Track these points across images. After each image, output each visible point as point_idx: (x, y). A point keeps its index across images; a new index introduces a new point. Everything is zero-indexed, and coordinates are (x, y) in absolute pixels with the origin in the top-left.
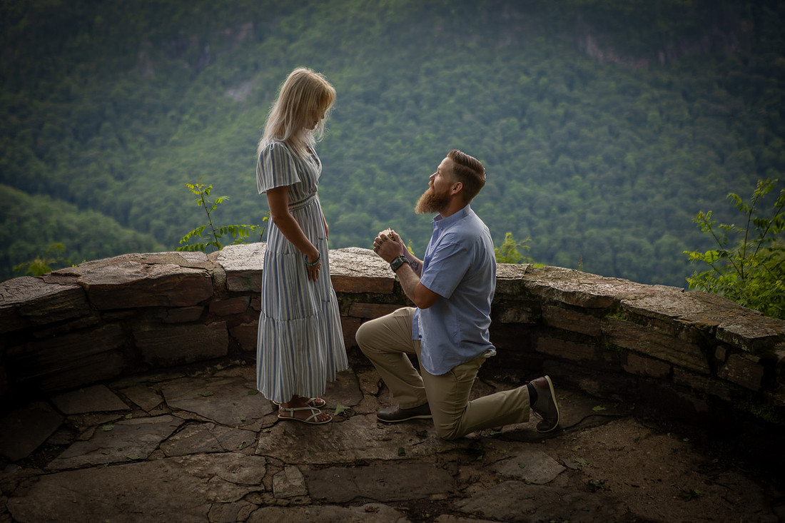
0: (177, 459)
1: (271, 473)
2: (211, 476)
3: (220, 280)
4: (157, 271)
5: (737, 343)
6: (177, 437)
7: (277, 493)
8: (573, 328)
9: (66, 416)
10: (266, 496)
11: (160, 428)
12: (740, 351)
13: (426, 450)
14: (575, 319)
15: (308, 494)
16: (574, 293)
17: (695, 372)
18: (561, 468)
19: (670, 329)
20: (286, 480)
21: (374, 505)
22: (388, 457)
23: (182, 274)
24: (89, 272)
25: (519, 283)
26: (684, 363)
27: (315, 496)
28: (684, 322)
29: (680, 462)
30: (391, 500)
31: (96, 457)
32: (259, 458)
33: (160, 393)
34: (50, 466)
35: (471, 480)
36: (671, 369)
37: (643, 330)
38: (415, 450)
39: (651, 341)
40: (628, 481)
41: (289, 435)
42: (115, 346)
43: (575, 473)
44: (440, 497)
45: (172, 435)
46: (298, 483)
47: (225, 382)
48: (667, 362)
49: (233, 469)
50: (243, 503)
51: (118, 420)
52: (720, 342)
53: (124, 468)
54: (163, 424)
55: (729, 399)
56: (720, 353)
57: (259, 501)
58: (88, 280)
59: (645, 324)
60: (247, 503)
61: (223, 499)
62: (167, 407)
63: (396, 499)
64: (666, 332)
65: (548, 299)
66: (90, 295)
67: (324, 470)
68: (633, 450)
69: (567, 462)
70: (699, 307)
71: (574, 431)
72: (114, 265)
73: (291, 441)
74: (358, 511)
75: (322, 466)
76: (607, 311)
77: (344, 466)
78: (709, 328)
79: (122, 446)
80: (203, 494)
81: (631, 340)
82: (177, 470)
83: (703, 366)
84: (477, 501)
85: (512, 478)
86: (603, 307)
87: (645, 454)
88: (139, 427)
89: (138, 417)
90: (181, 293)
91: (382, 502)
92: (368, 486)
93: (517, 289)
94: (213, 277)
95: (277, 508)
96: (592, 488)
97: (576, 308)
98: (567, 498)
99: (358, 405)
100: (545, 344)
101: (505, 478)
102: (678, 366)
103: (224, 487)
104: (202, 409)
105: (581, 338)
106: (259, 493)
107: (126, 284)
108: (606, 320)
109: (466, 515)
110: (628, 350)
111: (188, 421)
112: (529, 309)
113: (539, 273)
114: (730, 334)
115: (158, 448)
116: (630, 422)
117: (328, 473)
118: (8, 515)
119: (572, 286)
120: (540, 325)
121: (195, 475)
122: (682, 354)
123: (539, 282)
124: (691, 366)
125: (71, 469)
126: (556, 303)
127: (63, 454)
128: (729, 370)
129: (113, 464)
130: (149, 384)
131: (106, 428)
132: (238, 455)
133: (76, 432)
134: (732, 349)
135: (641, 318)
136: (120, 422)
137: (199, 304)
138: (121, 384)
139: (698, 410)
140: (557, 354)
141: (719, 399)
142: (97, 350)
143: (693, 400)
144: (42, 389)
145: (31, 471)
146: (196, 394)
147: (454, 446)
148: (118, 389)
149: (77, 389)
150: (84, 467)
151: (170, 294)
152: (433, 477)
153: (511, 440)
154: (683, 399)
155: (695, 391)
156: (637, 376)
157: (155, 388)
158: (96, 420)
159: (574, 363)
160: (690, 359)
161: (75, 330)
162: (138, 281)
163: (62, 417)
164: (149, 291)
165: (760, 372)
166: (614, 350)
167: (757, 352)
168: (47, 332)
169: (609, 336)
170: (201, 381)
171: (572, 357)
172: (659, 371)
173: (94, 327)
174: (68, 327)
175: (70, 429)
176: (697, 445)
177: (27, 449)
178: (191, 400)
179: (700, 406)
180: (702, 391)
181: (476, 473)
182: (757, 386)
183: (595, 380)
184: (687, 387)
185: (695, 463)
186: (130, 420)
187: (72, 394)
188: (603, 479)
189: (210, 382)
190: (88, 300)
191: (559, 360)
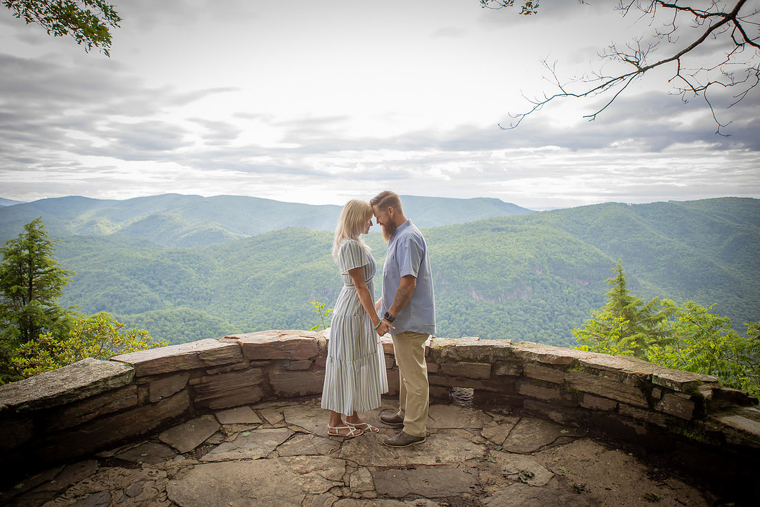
0: (286, 458)
1: (349, 472)
2: (308, 472)
3: (323, 345)
4: (283, 339)
5: (670, 385)
6: (288, 443)
7: (352, 488)
8: (544, 379)
9: (222, 425)
10: (345, 489)
11: (278, 437)
12: (672, 391)
13: (454, 459)
14: (546, 372)
15: (375, 490)
16: (546, 355)
17: (636, 407)
18: (551, 474)
19: (616, 377)
20: (359, 478)
21: (423, 501)
22: (429, 463)
23: (300, 340)
25: (509, 349)
26: (628, 401)
27: (379, 491)
28: (628, 372)
29: (633, 471)
30: (434, 496)
31: (234, 454)
32: (341, 461)
33: (282, 413)
34: (204, 458)
35: (489, 482)
37: (595, 378)
38: (447, 459)
39: (602, 386)
40: (601, 485)
42: (258, 383)
43: (561, 478)
45: (286, 441)
46: (368, 481)
48: (615, 400)
50: (328, 494)
51: (254, 429)
52: (656, 386)
53: (251, 463)
54: (280, 434)
55: (665, 426)
56: (656, 393)
57: (340, 494)
58: (243, 341)
59: (597, 374)
60: (331, 495)
61: (315, 491)
62: (285, 422)
63: (437, 496)
64: (614, 379)
65: (527, 360)
66: (243, 349)
67: (385, 471)
68: (597, 461)
69: (553, 469)
71: (552, 447)
72: (262, 334)
73: (363, 450)
74: (411, 505)
75: (384, 468)
76: (569, 366)
77: (399, 469)
78: (646, 376)
79: (252, 447)
80: (301, 486)
81: (587, 385)
82: (285, 466)
83: (643, 403)
84: (497, 499)
85: (518, 481)
86: (566, 364)
87: (606, 464)
88: (266, 435)
89: (266, 428)
90: (299, 351)
91: (428, 498)
92: (418, 485)
93: (507, 353)
94: (319, 343)
95: (352, 500)
96: (578, 490)
97: (547, 365)
98: (562, 498)
100: (525, 389)
101: (514, 481)
102: (623, 403)
103: (316, 481)
104: (307, 425)
105: (549, 385)
106: (340, 487)
107: (265, 344)
108: (568, 372)
110: (584, 392)
111: (296, 432)
112: (515, 366)
113: (519, 344)
114: (664, 380)
115: (275, 450)
116: (588, 441)
117: (389, 473)
118: (165, 494)
119: (543, 351)
120: (522, 376)
121: (297, 471)
122: (626, 394)
123: (520, 349)
124: (633, 402)
125: (216, 462)
126: (533, 362)
127: (214, 451)
128: (664, 405)
129: (244, 459)
130: (277, 407)
131: (245, 434)
132: (327, 458)
133: (226, 435)
134: (666, 390)
135: (594, 370)
136: (254, 431)
137: (309, 359)
138: (260, 406)
139: (638, 433)
140: (533, 396)
141: (656, 426)
142: (246, 384)
143: (635, 426)
144: (210, 407)
145: (190, 461)
146: (304, 415)
147: (473, 456)
148: (257, 410)
149: (232, 408)
150: (225, 460)
151: (292, 352)
152: (462, 479)
153: (511, 453)
154: (627, 425)
155: (636, 419)
156: (590, 410)
157: (281, 410)
158: (240, 428)
159: (545, 401)
160: (633, 397)
161: (233, 371)
162: (273, 342)
163: (219, 425)
164: (280, 349)
165: (692, 406)
166: (573, 392)
167: (688, 392)
168: (215, 371)
169: (570, 383)
170: (308, 407)
171: (543, 397)
172: (607, 406)
173: (245, 369)
174: (228, 369)
175: (222, 433)
176: (640, 458)
177: (192, 445)
178: (301, 419)
179: (641, 430)
180: (642, 420)
181: (492, 477)
182: (689, 416)
183: (559, 413)
184: (630, 417)
185: (644, 471)
186: (262, 430)
187: (229, 411)
188: (583, 482)
189: (314, 408)
190: (242, 353)
191: (535, 399)
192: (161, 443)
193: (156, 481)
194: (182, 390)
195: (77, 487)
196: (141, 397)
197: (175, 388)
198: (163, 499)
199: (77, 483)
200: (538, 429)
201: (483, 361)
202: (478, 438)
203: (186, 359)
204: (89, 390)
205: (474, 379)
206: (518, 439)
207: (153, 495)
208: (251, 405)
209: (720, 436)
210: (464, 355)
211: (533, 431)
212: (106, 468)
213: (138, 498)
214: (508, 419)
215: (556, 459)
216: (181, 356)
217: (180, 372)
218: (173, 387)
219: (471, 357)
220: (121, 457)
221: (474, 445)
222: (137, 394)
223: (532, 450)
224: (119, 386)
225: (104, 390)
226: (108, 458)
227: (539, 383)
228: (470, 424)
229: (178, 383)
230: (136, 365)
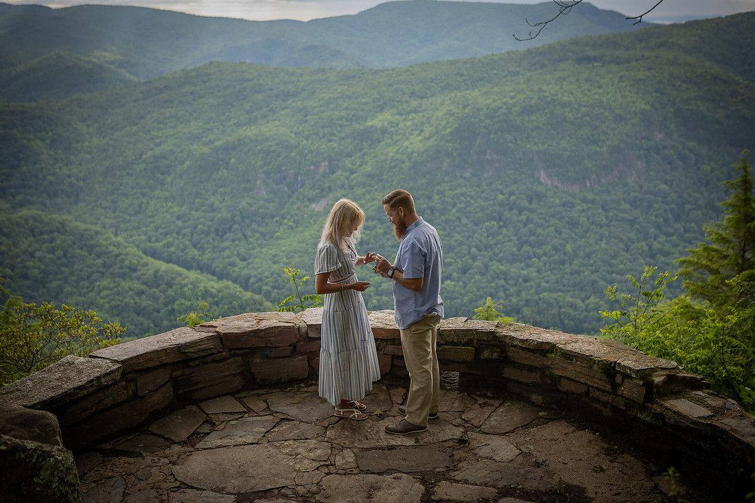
0: (276, 443)
1: (335, 453)
2: (297, 454)
3: (303, 330)
4: (264, 325)
5: (629, 372)
6: (276, 429)
7: (338, 466)
8: (526, 362)
9: (208, 414)
10: (331, 467)
11: (266, 424)
12: (631, 377)
13: (433, 440)
14: (527, 356)
15: (358, 467)
16: (527, 340)
17: (603, 391)
18: (518, 452)
19: (587, 363)
20: (343, 458)
21: (399, 475)
22: (408, 444)
23: (280, 327)
24: (223, 325)
25: (492, 333)
26: (596, 385)
27: (362, 468)
28: (596, 359)
29: (593, 448)
30: (410, 471)
31: (226, 441)
32: (327, 443)
33: (266, 401)
34: (198, 446)
35: (461, 459)
36: (588, 389)
37: (570, 364)
38: (426, 440)
39: (575, 371)
40: (560, 460)
41: (346, 429)
42: (238, 371)
43: (526, 455)
44: (442, 470)
45: (273, 428)
46: (351, 460)
47: (306, 395)
48: (585, 384)
49: (310, 450)
50: (317, 472)
51: (240, 418)
52: (619, 372)
53: (243, 448)
54: (267, 421)
55: (624, 408)
56: (619, 379)
57: (327, 471)
58: (221, 330)
59: (571, 360)
60: (319, 472)
61: (304, 469)
62: (270, 410)
63: (413, 471)
64: (585, 365)
65: (510, 344)
66: (222, 338)
67: (367, 452)
68: (564, 440)
69: (522, 448)
70: (606, 349)
71: (526, 428)
72: (238, 320)
73: (347, 433)
74: (388, 478)
75: (366, 449)
76: (548, 351)
77: (380, 449)
78: (611, 363)
79: (242, 435)
80: (292, 466)
81: (562, 370)
82: (276, 450)
83: (608, 387)
84: (464, 473)
85: (487, 458)
86: (545, 349)
87: (571, 443)
88: (252, 423)
89: (252, 416)
90: (279, 338)
91: (404, 473)
92: (396, 462)
93: (491, 337)
94: (299, 328)
95: (338, 475)
96: (538, 465)
97: (528, 350)
98: (522, 471)
99: (390, 410)
100: (509, 372)
101: (482, 458)
102: (593, 387)
103: (305, 461)
104: (292, 411)
105: (531, 369)
106: (327, 466)
107: (245, 332)
108: (547, 357)
109: (458, 481)
110: (561, 376)
111: (282, 419)
112: (498, 350)
113: (505, 327)
114: (624, 367)
115: (264, 436)
116: (562, 422)
117: (371, 453)
118: (172, 476)
119: (525, 336)
120: (506, 360)
121: (286, 454)
122: (595, 379)
123: (504, 333)
124: (600, 387)
125: (211, 448)
126: (515, 346)
127: (206, 439)
128: (624, 390)
129: (237, 445)
130: (259, 395)
131: (232, 423)
132: (314, 441)
133: (214, 424)
134: (626, 376)
135: (569, 356)
137: (290, 345)
138: (242, 395)
139: (605, 415)
140: (516, 379)
141: (618, 408)
142: (227, 373)
143: (602, 408)
144: (193, 398)
145: (187, 449)
146: (288, 402)
147: (450, 437)
148: (240, 398)
149: (215, 397)
150: (218, 447)
151: (272, 339)
152: (437, 457)
153: (487, 434)
154: (596, 408)
155: (603, 402)
156: (566, 393)
157: (263, 398)
158: (226, 418)
159: (527, 384)
160: (600, 382)
161: (214, 361)
162: (253, 331)
163: (206, 415)
164: (259, 337)
165: (643, 391)
166: (552, 376)
167: (642, 378)
168: (197, 362)
169: (549, 367)
170: (291, 394)
171: (526, 380)
172: (581, 389)
173: (225, 359)
174: (209, 359)
175: (210, 423)
176: (604, 437)
177: (184, 435)
178: (285, 406)
179: (607, 412)
180: (607, 402)
181: (464, 455)
182: (641, 400)
183: (540, 395)
184: (598, 401)
185: (603, 448)
186: (247, 418)
187: (212, 400)
188: (545, 459)
189: (297, 395)
190: (222, 342)
191: (518, 382)
192: (153, 434)
193: (160, 466)
194: (166, 383)
195: (92, 474)
196: (130, 392)
197: (160, 381)
198: (172, 480)
199: (90, 471)
200: (517, 411)
201: (466, 344)
202: (459, 420)
203: (168, 353)
204: (86, 388)
205: (458, 362)
206: (496, 421)
207: (162, 478)
208: (232, 393)
209: (660, 416)
210: (447, 339)
211: (512, 413)
212: (110, 458)
213: (150, 481)
214: (491, 401)
215: (527, 439)
216: (163, 350)
217: (164, 366)
218: (158, 381)
219: (455, 341)
220: (118, 448)
221: (453, 427)
222: (126, 389)
223: (506, 431)
224: (110, 383)
225: (97, 387)
226: (108, 449)
227: (522, 367)
228: (452, 407)
229: (162, 377)
230: (123, 362)
